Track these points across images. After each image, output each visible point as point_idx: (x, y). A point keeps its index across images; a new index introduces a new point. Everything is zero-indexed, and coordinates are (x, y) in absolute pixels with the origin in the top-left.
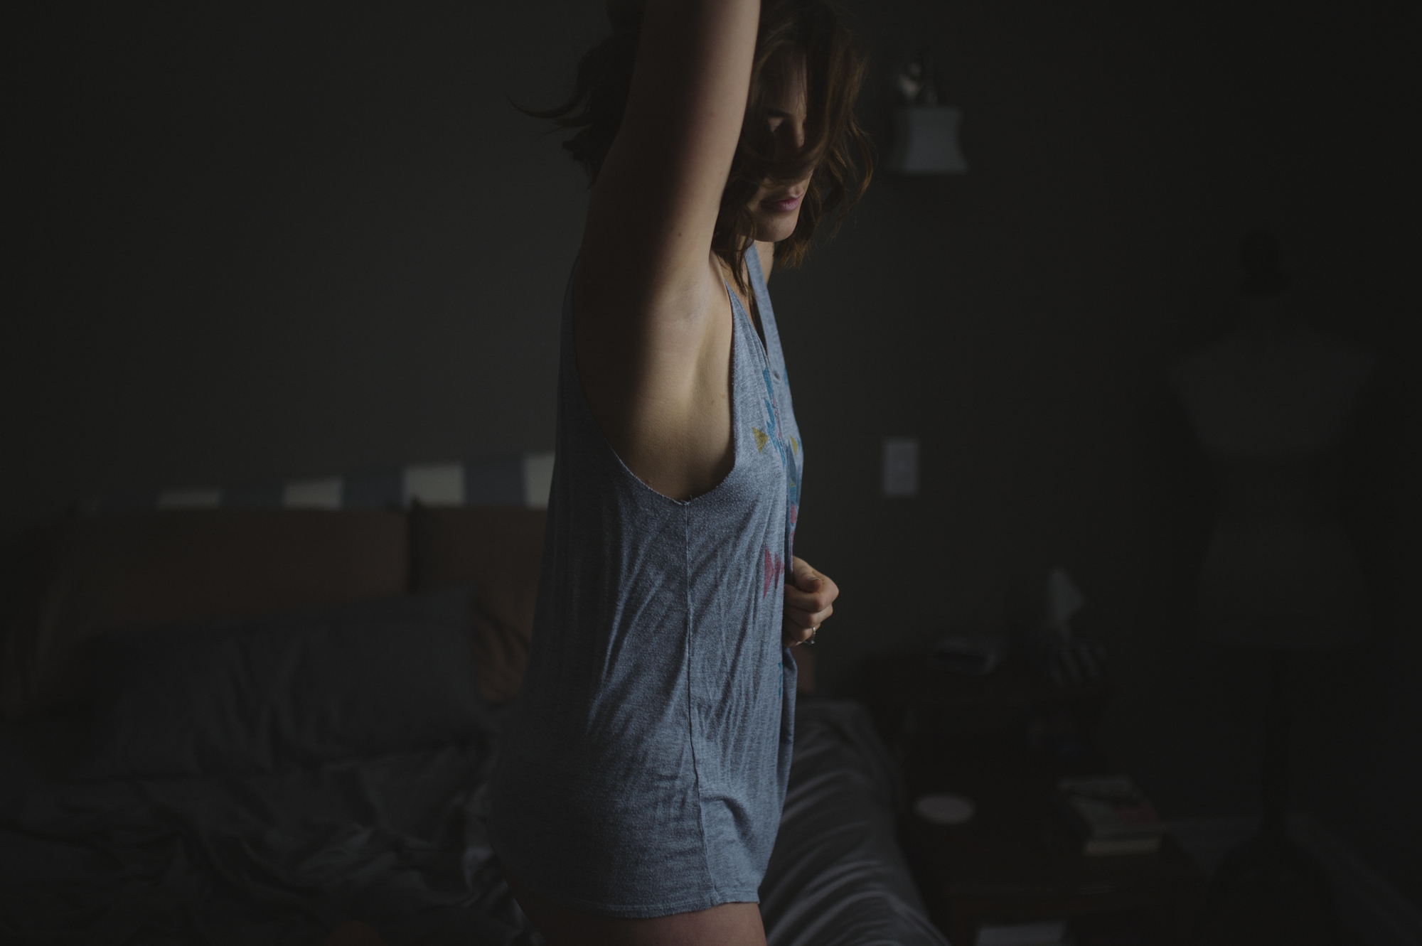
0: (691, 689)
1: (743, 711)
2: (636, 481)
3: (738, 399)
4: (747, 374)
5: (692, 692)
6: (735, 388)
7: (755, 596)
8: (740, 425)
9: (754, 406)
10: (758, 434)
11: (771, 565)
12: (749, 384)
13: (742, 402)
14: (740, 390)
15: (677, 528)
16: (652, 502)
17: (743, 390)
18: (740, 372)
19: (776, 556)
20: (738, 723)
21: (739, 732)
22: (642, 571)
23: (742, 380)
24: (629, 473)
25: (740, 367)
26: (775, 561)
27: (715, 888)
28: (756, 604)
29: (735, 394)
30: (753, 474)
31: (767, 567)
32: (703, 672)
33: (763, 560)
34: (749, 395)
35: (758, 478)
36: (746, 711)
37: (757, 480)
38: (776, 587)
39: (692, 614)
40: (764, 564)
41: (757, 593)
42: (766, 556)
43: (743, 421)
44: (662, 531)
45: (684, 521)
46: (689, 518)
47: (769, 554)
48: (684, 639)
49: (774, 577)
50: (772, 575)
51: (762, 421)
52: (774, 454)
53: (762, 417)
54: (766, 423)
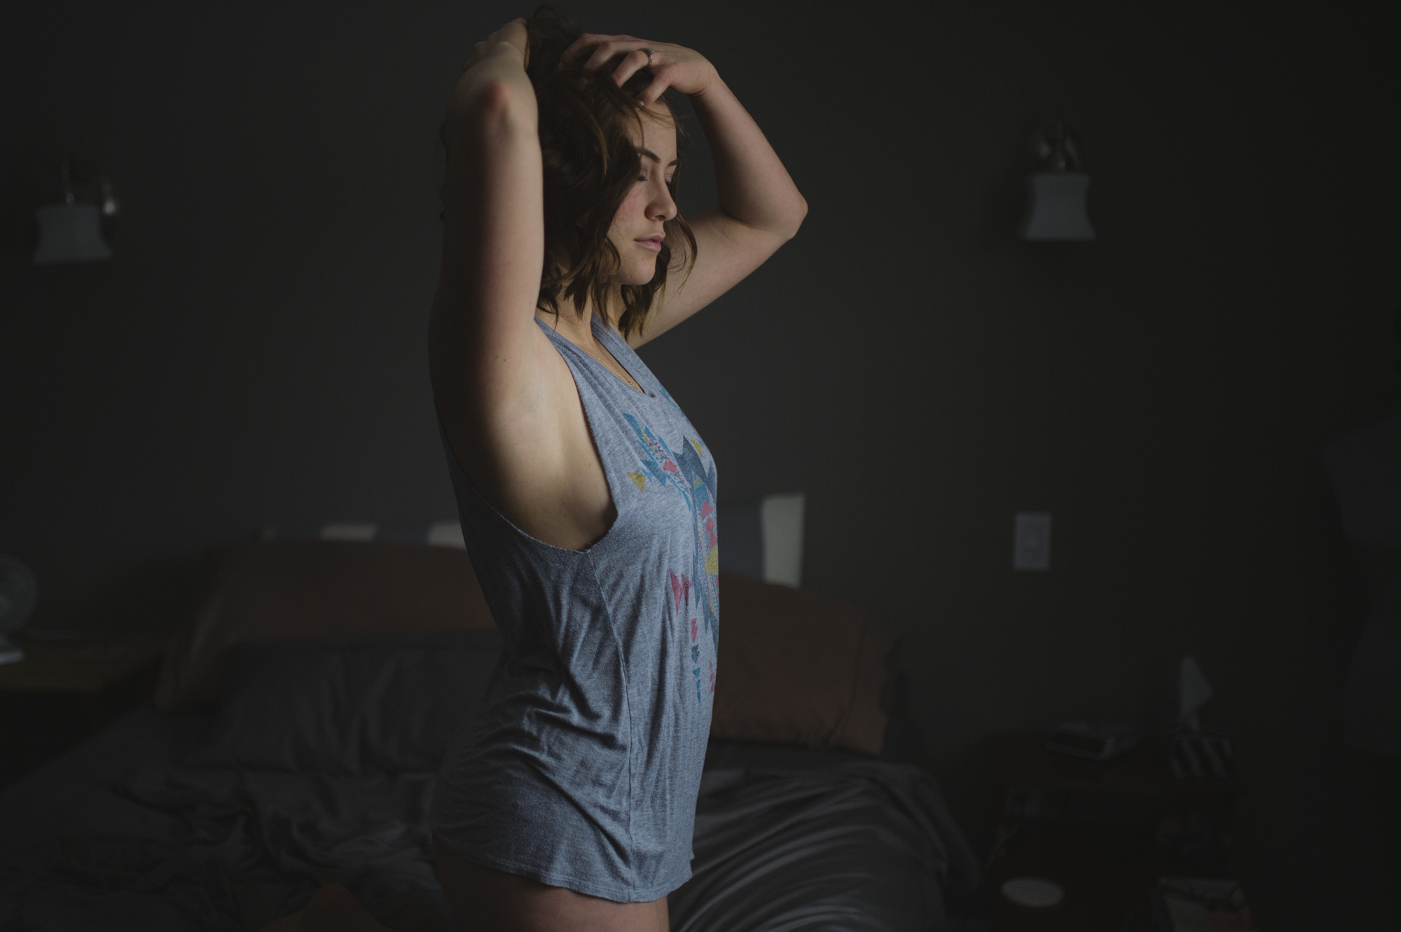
0: (632, 713)
1: (674, 722)
2: (538, 543)
3: (604, 452)
4: (607, 428)
5: (632, 715)
6: (598, 445)
7: (669, 616)
8: (614, 475)
9: (623, 454)
10: (635, 477)
11: (679, 585)
12: (611, 436)
13: (609, 454)
14: (604, 445)
15: (586, 574)
16: (558, 557)
17: (607, 443)
18: (599, 429)
19: (683, 576)
20: (671, 734)
21: (674, 742)
22: (570, 618)
23: (603, 436)
24: (529, 538)
25: (597, 425)
26: (683, 581)
27: (634, 887)
28: (671, 624)
29: (600, 450)
30: (641, 512)
31: (675, 589)
32: (639, 695)
33: (670, 583)
34: (614, 445)
35: (647, 514)
36: (676, 721)
37: (647, 517)
38: (687, 604)
39: (621, 647)
40: (671, 586)
41: (670, 613)
42: (672, 579)
43: (615, 470)
44: (575, 580)
45: (591, 567)
46: (595, 563)
47: (675, 577)
48: (619, 670)
49: (683, 596)
50: (681, 594)
51: (636, 464)
52: (657, 490)
53: (634, 460)
54: (641, 464)
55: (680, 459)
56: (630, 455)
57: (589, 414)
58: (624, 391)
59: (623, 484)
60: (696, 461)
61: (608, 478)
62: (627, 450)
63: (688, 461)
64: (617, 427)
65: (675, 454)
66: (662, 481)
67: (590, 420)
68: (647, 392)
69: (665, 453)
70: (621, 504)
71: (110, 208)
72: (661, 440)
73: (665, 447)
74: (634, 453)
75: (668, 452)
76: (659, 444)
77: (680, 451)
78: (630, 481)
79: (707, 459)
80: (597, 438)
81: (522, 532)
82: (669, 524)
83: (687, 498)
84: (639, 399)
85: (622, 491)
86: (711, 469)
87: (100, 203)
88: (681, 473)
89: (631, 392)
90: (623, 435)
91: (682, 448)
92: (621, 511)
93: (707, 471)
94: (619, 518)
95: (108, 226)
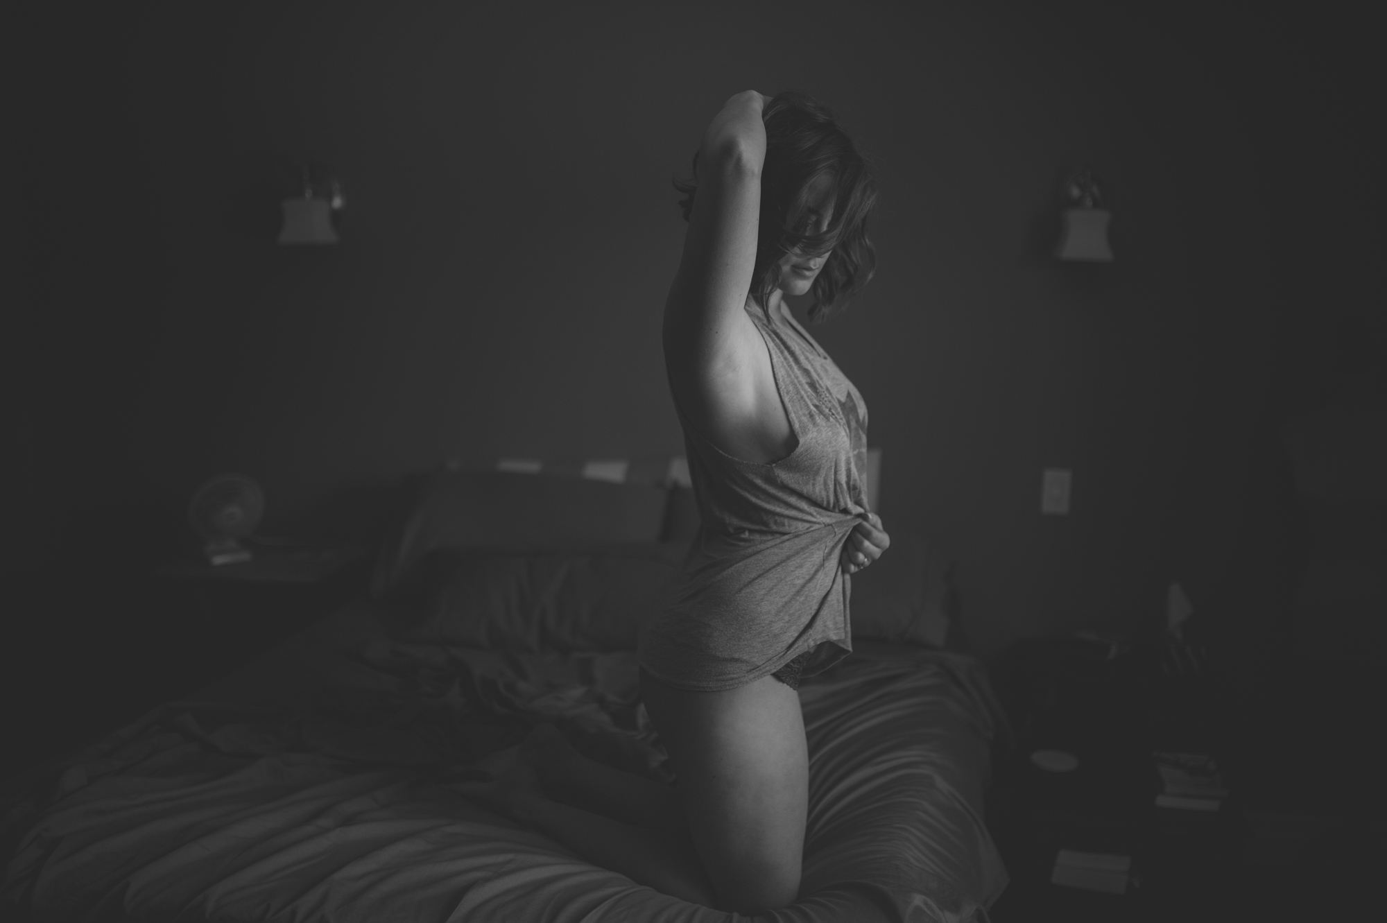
2: (734, 460)
3: (786, 400)
4: (788, 382)
6: (782, 394)
8: (793, 415)
9: (799, 400)
10: (808, 416)
12: (791, 388)
13: (790, 401)
14: (786, 395)
16: (750, 469)
17: (788, 393)
18: (782, 383)
23: (785, 388)
25: (781, 380)
29: (783, 398)
30: (815, 441)
34: (793, 394)
35: (819, 442)
37: (818, 444)
43: (794, 412)
51: (808, 407)
52: (824, 425)
53: (807, 405)
54: (812, 407)
55: (842, 405)
56: (804, 401)
57: (776, 372)
58: (803, 353)
59: (800, 422)
60: (853, 409)
61: (790, 417)
62: (802, 397)
63: (848, 408)
64: (796, 381)
65: (839, 401)
66: (828, 419)
67: (776, 376)
68: (821, 355)
69: (830, 398)
70: (801, 435)
71: (337, 202)
72: (827, 389)
73: (830, 394)
74: (807, 400)
75: (832, 398)
76: (826, 392)
77: (843, 399)
78: (805, 419)
79: (862, 410)
80: (781, 390)
81: (723, 454)
82: (834, 449)
83: (845, 430)
84: (813, 359)
85: (800, 427)
86: (864, 417)
87: (330, 198)
88: (841, 413)
89: (808, 355)
90: (800, 387)
91: (845, 397)
92: (802, 441)
93: (861, 418)
94: (800, 445)
95: (336, 216)
